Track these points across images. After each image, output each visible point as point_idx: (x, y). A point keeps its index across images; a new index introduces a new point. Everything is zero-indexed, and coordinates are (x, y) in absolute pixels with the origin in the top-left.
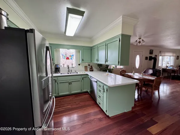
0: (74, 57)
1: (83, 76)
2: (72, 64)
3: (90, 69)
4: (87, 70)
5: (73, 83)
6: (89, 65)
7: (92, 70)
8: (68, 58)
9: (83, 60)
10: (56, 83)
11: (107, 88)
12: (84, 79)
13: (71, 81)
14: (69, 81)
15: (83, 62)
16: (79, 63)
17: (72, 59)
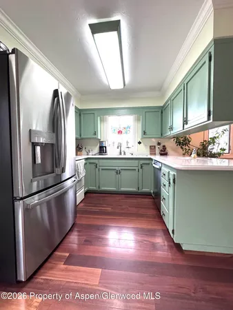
0: (132, 130)
1: (142, 162)
2: (127, 142)
3: (161, 151)
4: (155, 154)
5: (122, 172)
6: (159, 144)
7: (164, 153)
8: (120, 132)
9: (144, 133)
10: (97, 169)
11: (174, 175)
12: (144, 167)
13: (120, 168)
14: (117, 168)
15: (144, 136)
16: (139, 140)
17: (126, 133)
